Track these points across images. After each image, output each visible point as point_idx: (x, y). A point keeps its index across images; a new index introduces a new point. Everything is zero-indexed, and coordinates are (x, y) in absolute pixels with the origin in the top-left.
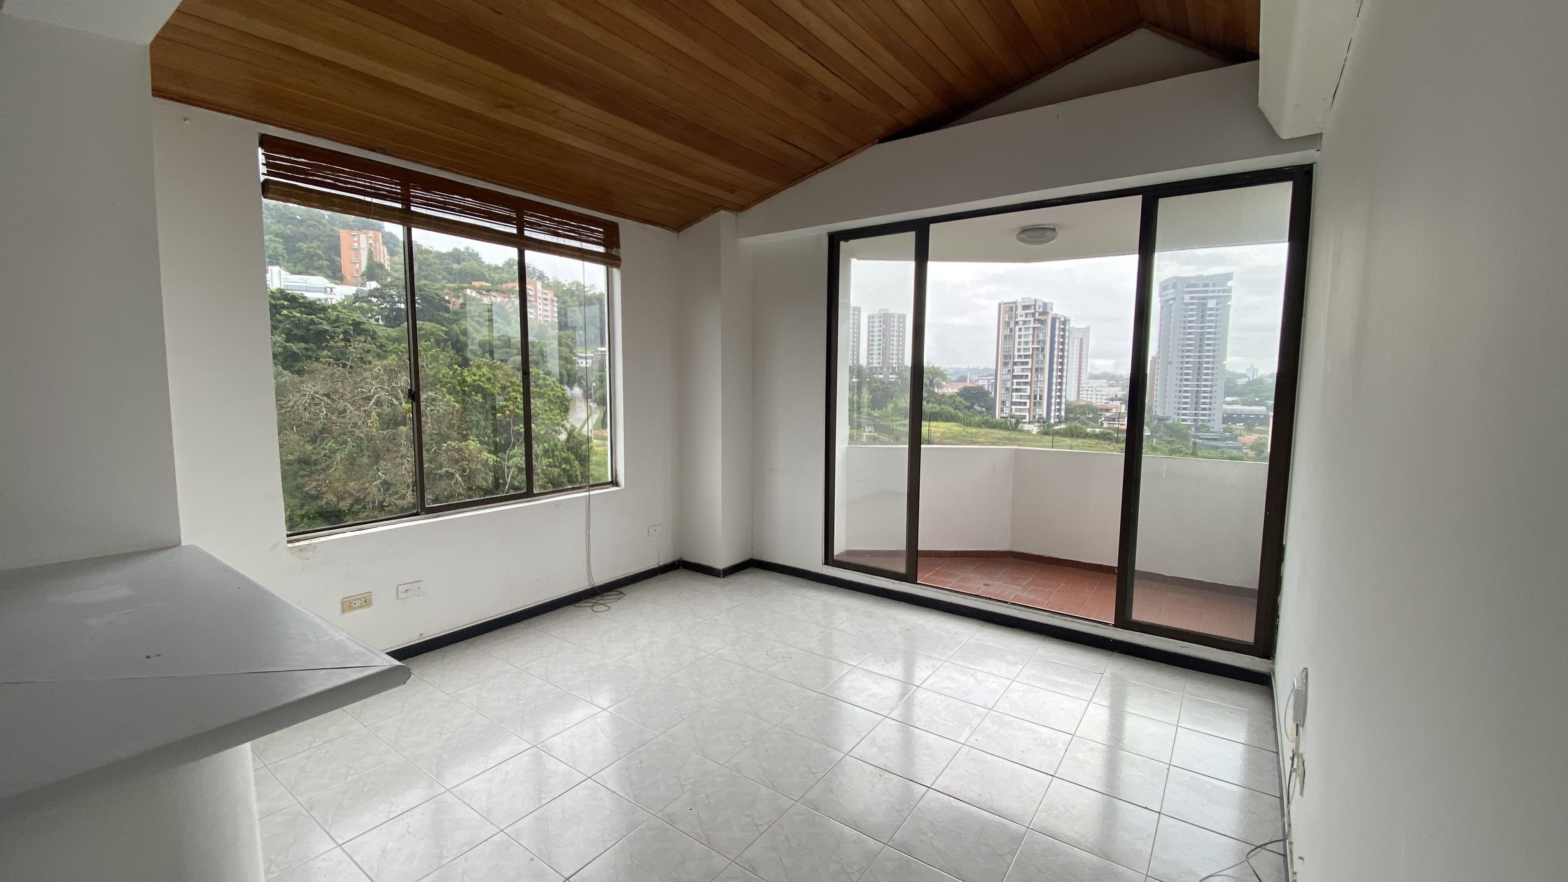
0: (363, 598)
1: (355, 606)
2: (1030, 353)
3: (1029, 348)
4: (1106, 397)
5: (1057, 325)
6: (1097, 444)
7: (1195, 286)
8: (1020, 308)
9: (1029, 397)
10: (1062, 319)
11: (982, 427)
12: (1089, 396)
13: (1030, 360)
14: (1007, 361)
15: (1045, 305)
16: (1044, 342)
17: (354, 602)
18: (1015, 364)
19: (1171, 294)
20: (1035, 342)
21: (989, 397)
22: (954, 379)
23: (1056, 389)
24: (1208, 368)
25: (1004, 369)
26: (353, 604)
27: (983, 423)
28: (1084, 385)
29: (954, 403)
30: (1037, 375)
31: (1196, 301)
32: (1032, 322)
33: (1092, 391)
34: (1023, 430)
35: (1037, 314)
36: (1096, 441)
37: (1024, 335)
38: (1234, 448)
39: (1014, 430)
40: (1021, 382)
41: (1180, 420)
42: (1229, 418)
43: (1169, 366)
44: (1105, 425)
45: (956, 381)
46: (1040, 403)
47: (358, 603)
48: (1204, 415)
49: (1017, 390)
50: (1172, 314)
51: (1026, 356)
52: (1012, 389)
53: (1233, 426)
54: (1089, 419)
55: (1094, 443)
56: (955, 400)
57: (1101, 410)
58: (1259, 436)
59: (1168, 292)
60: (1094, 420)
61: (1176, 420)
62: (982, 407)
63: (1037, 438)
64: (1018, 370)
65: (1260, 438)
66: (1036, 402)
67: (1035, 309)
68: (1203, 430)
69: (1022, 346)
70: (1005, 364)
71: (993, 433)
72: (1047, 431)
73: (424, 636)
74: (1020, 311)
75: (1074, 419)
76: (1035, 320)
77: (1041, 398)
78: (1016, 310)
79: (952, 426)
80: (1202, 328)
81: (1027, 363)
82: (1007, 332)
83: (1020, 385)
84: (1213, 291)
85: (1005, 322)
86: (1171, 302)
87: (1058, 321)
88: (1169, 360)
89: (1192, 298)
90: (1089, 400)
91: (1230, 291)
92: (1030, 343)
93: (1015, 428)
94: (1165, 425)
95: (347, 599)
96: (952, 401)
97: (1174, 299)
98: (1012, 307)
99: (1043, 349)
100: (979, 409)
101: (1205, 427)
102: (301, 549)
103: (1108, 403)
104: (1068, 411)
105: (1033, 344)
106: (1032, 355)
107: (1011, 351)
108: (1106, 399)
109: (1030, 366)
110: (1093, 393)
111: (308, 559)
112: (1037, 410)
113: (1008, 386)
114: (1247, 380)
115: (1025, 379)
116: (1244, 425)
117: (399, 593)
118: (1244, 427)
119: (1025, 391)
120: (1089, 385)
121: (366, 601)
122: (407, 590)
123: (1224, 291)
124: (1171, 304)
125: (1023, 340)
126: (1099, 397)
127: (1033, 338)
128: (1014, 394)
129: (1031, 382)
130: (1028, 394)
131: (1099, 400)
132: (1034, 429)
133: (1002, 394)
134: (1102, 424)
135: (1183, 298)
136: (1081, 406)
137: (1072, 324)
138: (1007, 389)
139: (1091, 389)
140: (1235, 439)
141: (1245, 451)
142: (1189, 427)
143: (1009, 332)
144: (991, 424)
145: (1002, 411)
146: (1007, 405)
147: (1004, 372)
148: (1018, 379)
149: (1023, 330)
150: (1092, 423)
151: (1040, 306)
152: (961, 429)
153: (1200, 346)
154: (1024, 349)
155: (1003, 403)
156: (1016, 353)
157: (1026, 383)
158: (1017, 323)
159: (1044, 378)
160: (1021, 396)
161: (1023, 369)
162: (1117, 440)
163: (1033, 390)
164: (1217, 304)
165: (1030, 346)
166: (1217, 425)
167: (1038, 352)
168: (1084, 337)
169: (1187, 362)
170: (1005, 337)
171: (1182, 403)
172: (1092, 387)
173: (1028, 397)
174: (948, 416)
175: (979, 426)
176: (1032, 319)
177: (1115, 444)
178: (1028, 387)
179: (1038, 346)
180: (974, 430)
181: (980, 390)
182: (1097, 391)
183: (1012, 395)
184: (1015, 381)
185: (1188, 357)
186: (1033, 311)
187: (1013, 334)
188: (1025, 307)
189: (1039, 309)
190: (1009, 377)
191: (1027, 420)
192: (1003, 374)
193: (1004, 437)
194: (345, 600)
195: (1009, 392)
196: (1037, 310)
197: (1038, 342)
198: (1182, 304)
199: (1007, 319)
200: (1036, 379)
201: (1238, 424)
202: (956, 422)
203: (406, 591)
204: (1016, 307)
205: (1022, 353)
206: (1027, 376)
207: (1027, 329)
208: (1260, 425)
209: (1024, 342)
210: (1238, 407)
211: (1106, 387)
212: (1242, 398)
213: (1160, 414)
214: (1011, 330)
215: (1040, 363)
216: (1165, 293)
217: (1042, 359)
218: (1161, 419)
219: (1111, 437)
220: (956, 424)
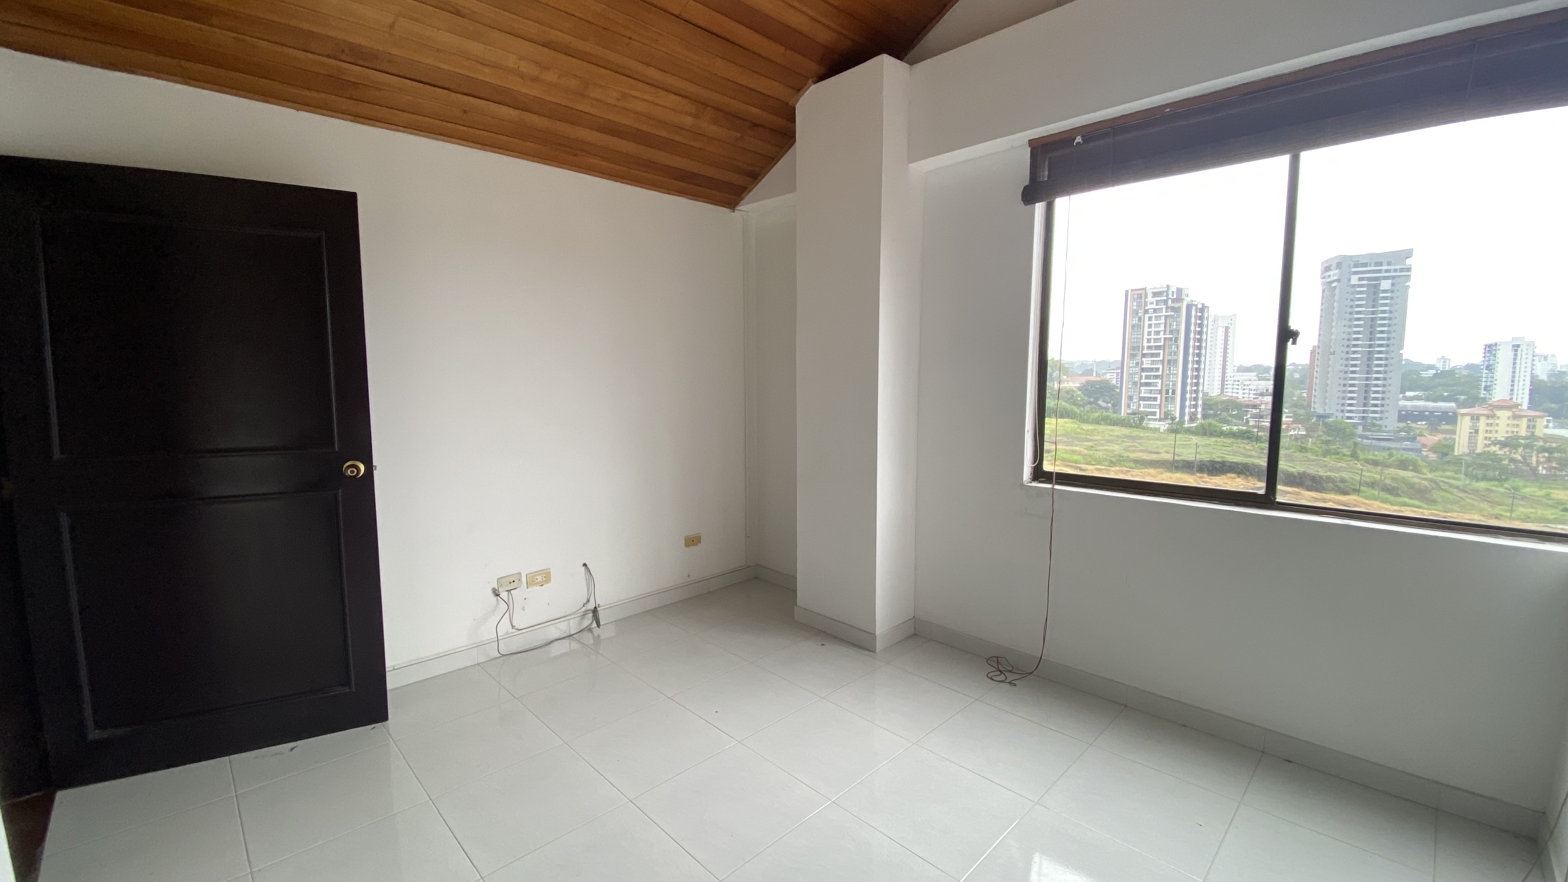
2: (1162, 344)
3: (1161, 338)
4: (1255, 392)
5: (1193, 312)
6: (1233, 443)
7: (1365, 265)
8: (1150, 295)
9: (1160, 392)
10: (1200, 306)
11: (1100, 424)
12: (1235, 391)
13: (1161, 352)
14: (1135, 353)
15: (1179, 291)
16: (1178, 331)
18: (1144, 355)
19: (1334, 275)
20: (1168, 332)
21: (1115, 391)
22: (1080, 373)
23: (1191, 384)
24: (1380, 359)
25: (1131, 362)
27: (1102, 420)
28: (1230, 379)
29: (1071, 398)
30: (1170, 368)
31: (1365, 282)
32: (1164, 310)
33: (1238, 385)
34: (1148, 428)
35: (1170, 301)
36: (1232, 440)
37: (1155, 324)
38: (1411, 450)
39: (1137, 428)
40: (1151, 375)
41: (1345, 418)
42: (1405, 416)
43: (1331, 356)
44: (1251, 423)
45: (1082, 375)
46: (1173, 399)
48: (1375, 412)
49: (1147, 384)
50: (1336, 298)
51: (1157, 348)
52: (1141, 383)
53: (1414, 425)
54: (1232, 416)
55: (1229, 442)
56: (1073, 395)
57: (1247, 406)
58: (1444, 436)
59: (1331, 273)
60: (1239, 417)
61: (1340, 418)
62: (1108, 403)
63: (1164, 436)
64: (1147, 363)
65: (1446, 439)
66: (1168, 395)
67: (1167, 295)
68: (1373, 429)
69: (1153, 336)
70: (1133, 356)
71: (1112, 430)
72: (1176, 429)
74: (1150, 298)
75: (1214, 416)
76: (1167, 308)
77: (1174, 392)
78: (1146, 297)
79: (1066, 423)
80: (1373, 313)
81: (1158, 355)
82: (1135, 321)
83: (1150, 379)
84: (1387, 271)
85: (1133, 311)
86: (1334, 285)
87: (1194, 308)
88: (1332, 350)
89: (1360, 279)
90: (1235, 395)
91: (1409, 270)
92: (1162, 333)
93: (1139, 426)
94: (1325, 424)
96: (1070, 396)
97: (1338, 281)
98: (1141, 294)
99: (1176, 340)
100: (1104, 404)
101: (1374, 425)
103: (1257, 398)
104: (1207, 406)
105: (1164, 334)
106: (1164, 346)
107: (1139, 342)
108: (1254, 394)
109: (1161, 358)
110: (1240, 387)
112: (1169, 406)
113: (1136, 379)
114: (1434, 371)
115: (1156, 372)
116: (1425, 424)
118: (1426, 426)
119: (1155, 385)
120: (1235, 378)
123: (1402, 270)
124: (1335, 287)
125: (1153, 329)
126: (1247, 391)
127: (1165, 327)
128: (1142, 388)
129: (1162, 375)
130: (1159, 388)
131: (1246, 395)
132: (1163, 426)
133: (1129, 388)
134: (1248, 421)
135: (1349, 280)
136: (1223, 402)
137: (1212, 312)
138: (1135, 383)
139: (1237, 383)
140: (1413, 439)
141: (1425, 453)
142: (1355, 425)
143: (1137, 322)
144: (1111, 420)
145: (1129, 406)
146: (1135, 400)
147: (1131, 365)
148: (1147, 372)
149: (1153, 318)
150: (1234, 420)
151: (1173, 292)
152: (1076, 426)
153: (1371, 333)
154: (1155, 339)
155: (1130, 398)
156: (1145, 344)
157: (1156, 377)
158: (1146, 312)
159: (1177, 370)
160: (1151, 390)
161: (1154, 361)
162: (1258, 439)
163: (1164, 384)
164: (1393, 285)
165: (1162, 336)
166: (1391, 423)
167: (1170, 343)
168: (1229, 326)
169: (1354, 352)
170: (1133, 326)
171: (1347, 398)
172: (1238, 381)
173: (1158, 392)
174: (1063, 412)
175: (1097, 422)
176: (1164, 307)
177: (1255, 443)
178: (1159, 381)
179: (1171, 336)
180: (1091, 427)
181: (1105, 385)
182: (1245, 385)
183: (1140, 390)
184: (1143, 374)
185: (1355, 346)
186: (1165, 298)
187: (1142, 323)
188: (1155, 294)
189: (1173, 296)
190: (1138, 369)
191: (1158, 417)
192: (1130, 367)
193: (1123, 435)
195: (1137, 386)
196: (1170, 296)
197: (1171, 332)
198: (1348, 286)
199: (1135, 308)
200: (1168, 372)
201: (1419, 423)
202: (1072, 418)
204: (1146, 295)
205: (1152, 344)
206: (1157, 369)
207: (1157, 318)
208: (1447, 424)
209: (1155, 332)
210: (1421, 403)
211: (1255, 380)
212: (1426, 393)
213: (1320, 411)
214: (1140, 319)
215: (1173, 354)
216: (1328, 274)
217: (1176, 349)
218: (1320, 417)
219: (1250, 436)
220: (1072, 420)
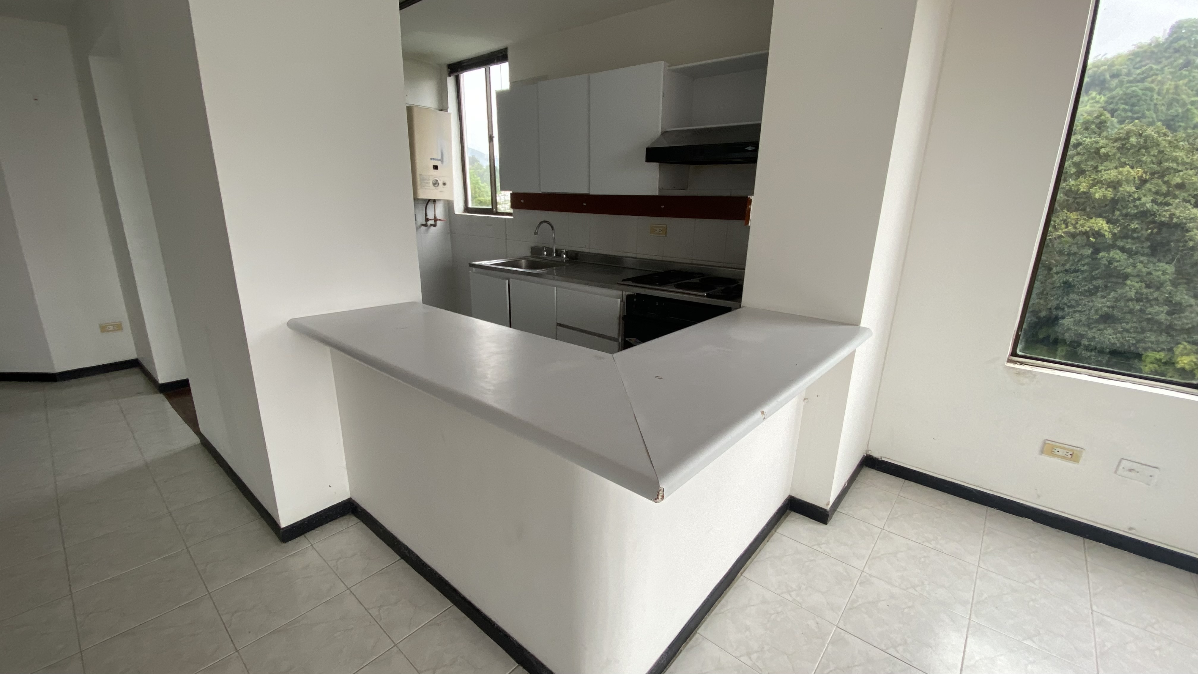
0: (1071, 450)
1: (1057, 453)
17: (1058, 449)
26: (1056, 451)
47: (1062, 453)
73: (1133, 531)
95: (1050, 442)
102: (1019, 373)
111: (1022, 384)
117: (1121, 468)
121: (1073, 456)
122: (1133, 470)
194: (1047, 442)
203: (1131, 470)
